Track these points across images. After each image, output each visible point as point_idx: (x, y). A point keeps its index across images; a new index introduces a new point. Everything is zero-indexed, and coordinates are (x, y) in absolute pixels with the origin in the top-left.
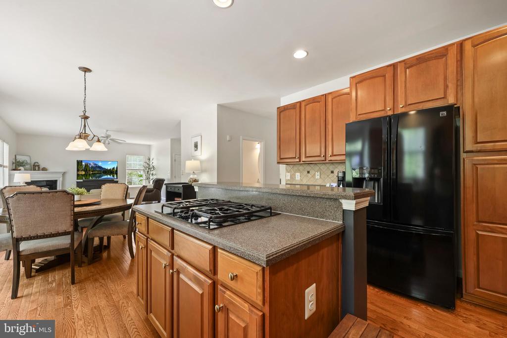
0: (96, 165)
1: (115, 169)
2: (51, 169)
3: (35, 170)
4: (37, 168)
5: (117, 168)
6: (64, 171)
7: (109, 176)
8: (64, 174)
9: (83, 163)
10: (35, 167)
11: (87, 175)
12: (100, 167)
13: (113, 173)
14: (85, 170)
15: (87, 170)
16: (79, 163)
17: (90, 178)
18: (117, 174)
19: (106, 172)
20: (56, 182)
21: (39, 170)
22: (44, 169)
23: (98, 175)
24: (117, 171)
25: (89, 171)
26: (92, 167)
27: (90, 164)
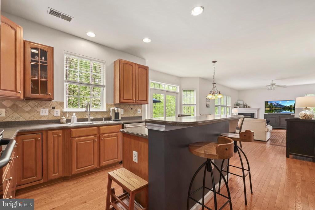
0: (277, 103)
1: (293, 106)
2: (252, 107)
3: (245, 107)
4: (246, 107)
5: (295, 105)
6: (258, 108)
7: (287, 111)
8: (258, 110)
9: (269, 103)
10: (245, 106)
11: (271, 110)
12: (280, 105)
13: (291, 109)
14: (270, 107)
15: (271, 107)
16: (266, 103)
17: (273, 112)
18: (294, 109)
19: (285, 109)
20: (254, 114)
21: (246, 108)
22: (249, 107)
23: (278, 110)
24: (294, 107)
25: (273, 108)
26: (275, 105)
27: (273, 103)
